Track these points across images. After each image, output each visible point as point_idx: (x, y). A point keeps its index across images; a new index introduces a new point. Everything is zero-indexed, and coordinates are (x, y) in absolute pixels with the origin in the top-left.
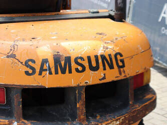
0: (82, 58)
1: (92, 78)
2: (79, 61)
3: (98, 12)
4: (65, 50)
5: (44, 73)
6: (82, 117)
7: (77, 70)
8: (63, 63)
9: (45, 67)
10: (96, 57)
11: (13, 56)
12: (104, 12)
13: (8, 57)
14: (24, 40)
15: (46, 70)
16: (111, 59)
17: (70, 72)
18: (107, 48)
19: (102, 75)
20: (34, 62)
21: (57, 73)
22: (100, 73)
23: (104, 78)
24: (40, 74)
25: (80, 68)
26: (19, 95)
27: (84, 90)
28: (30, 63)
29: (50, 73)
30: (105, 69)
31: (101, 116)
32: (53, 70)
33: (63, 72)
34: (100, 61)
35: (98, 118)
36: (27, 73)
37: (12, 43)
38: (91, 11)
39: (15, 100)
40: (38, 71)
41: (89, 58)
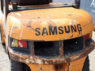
0: (62, 27)
1: (67, 36)
2: (61, 28)
3: (67, 4)
4: (54, 23)
5: (44, 34)
6: (62, 54)
7: (60, 33)
8: (53, 29)
9: (45, 32)
10: (69, 26)
11: (30, 26)
12: (70, 4)
13: (27, 27)
14: (34, 19)
15: (45, 33)
16: (75, 27)
17: (56, 34)
18: (73, 22)
19: (71, 35)
20: (39, 29)
21: (50, 34)
22: (70, 34)
23: (72, 36)
24: (43, 35)
25: (61, 32)
26: (33, 44)
27: (63, 42)
28: (38, 30)
29: (47, 34)
30: (72, 32)
31: (70, 53)
32: (48, 33)
33: (53, 34)
34: (70, 28)
35: (69, 54)
36: (36, 34)
37: (29, 20)
38: (64, 4)
39: (31, 46)
40: (41, 33)
41: (65, 27)
